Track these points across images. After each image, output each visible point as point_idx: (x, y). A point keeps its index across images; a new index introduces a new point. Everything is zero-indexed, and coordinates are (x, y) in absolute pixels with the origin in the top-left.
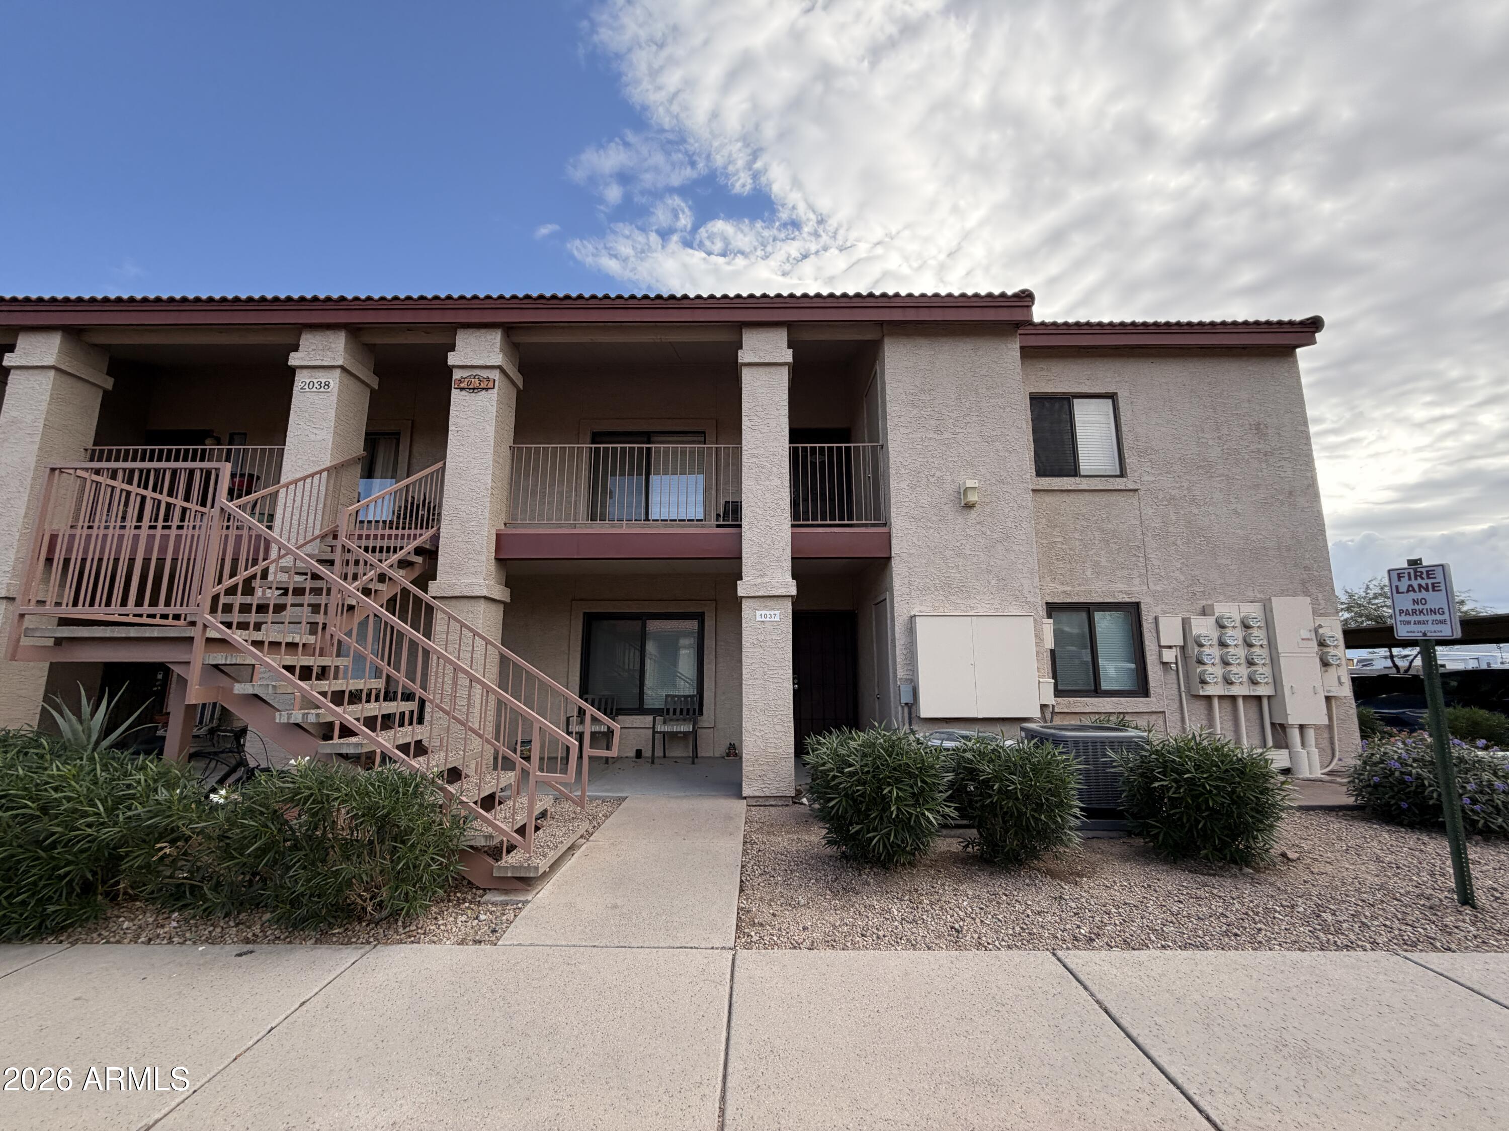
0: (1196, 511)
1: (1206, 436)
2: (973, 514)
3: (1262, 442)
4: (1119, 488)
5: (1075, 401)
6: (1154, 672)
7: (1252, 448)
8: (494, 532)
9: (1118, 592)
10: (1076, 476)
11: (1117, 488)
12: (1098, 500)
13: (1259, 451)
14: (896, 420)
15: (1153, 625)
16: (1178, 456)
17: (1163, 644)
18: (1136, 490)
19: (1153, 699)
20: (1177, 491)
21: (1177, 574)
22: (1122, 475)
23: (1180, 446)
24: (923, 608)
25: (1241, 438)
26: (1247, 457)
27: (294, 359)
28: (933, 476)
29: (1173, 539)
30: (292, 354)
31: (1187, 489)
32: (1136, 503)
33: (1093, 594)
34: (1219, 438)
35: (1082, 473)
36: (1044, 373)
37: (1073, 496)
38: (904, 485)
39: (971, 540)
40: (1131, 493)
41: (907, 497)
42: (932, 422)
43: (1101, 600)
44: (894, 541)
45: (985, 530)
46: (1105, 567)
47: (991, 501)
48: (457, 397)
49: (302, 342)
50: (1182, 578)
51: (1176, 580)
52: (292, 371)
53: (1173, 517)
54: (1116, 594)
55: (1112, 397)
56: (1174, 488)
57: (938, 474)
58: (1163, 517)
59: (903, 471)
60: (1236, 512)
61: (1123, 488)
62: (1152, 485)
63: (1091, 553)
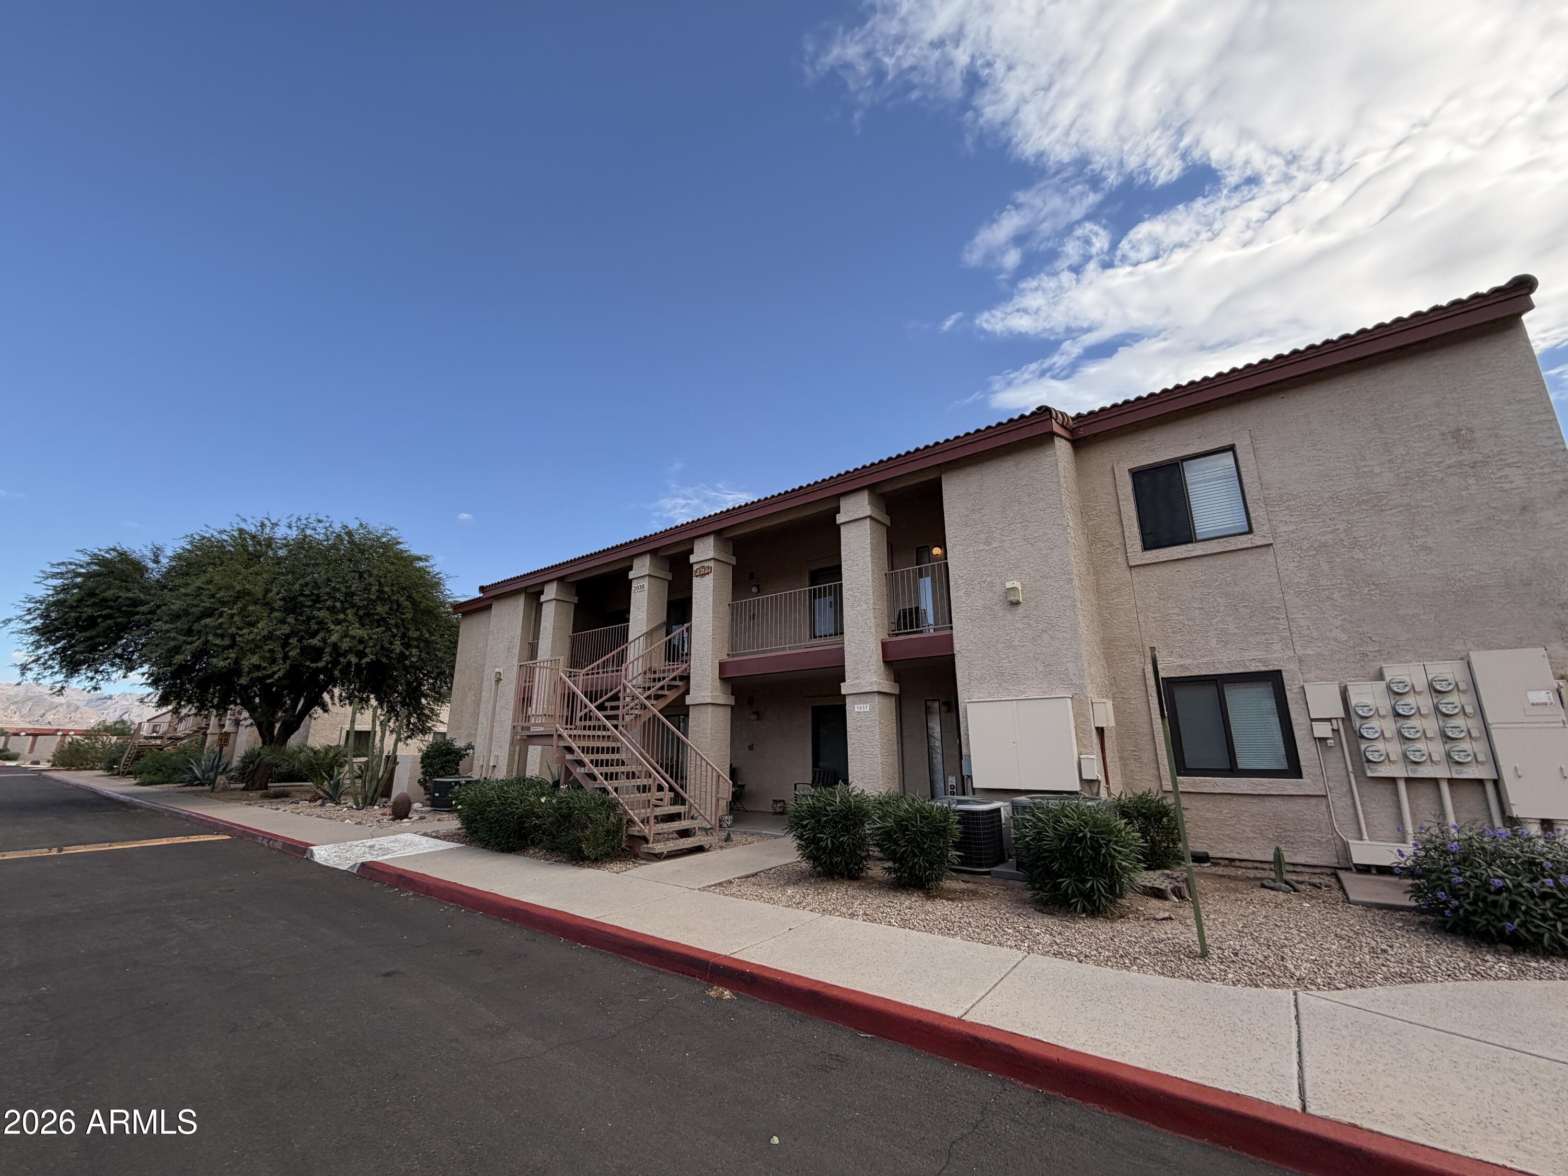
0: (1361, 556)
1: (1371, 463)
2: (1020, 610)
3: (1465, 451)
4: (1244, 546)
5: (1185, 464)
6: (1306, 752)
7: (1448, 462)
8: (717, 662)
9: (1250, 660)
10: (1191, 542)
11: (1240, 547)
12: (1220, 562)
13: (1461, 464)
14: (953, 540)
15: (1300, 696)
16: (1327, 495)
17: (1312, 717)
18: (1271, 544)
19: (1306, 780)
20: (1330, 536)
21: (1337, 633)
22: (1250, 531)
23: (1331, 483)
24: (981, 695)
25: (1428, 454)
26: (1440, 475)
27: (632, 575)
28: (984, 582)
29: (1326, 593)
30: (631, 573)
31: (1345, 531)
32: (1270, 558)
33: (1218, 665)
34: (1390, 461)
35: (1199, 538)
36: (1146, 445)
37: (1187, 564)
38: (961, 593)
39: (1019, 632)
40: (1264, 549)
41: (964, 602)
42: (982, 536)
43: (1228, 671)
44: (955, 641)
45: (1031, 622)
46: (1235, 634)
47: (1036, 596)
48: (696, 581)
49: (634, 565)
50: (1344, 637)
51: (1335, 640)
52: (631, 581)
53: (1325, 567)
54: (1247, 663)
55: (1231, 448)
56: (1324, 533)
57: (989, 579)
58: (1310, 570)
59: (960, 581)
60: (1425, 548)
61: (1249, 545)
62: (1293, 535)
63: (1215, 621)
